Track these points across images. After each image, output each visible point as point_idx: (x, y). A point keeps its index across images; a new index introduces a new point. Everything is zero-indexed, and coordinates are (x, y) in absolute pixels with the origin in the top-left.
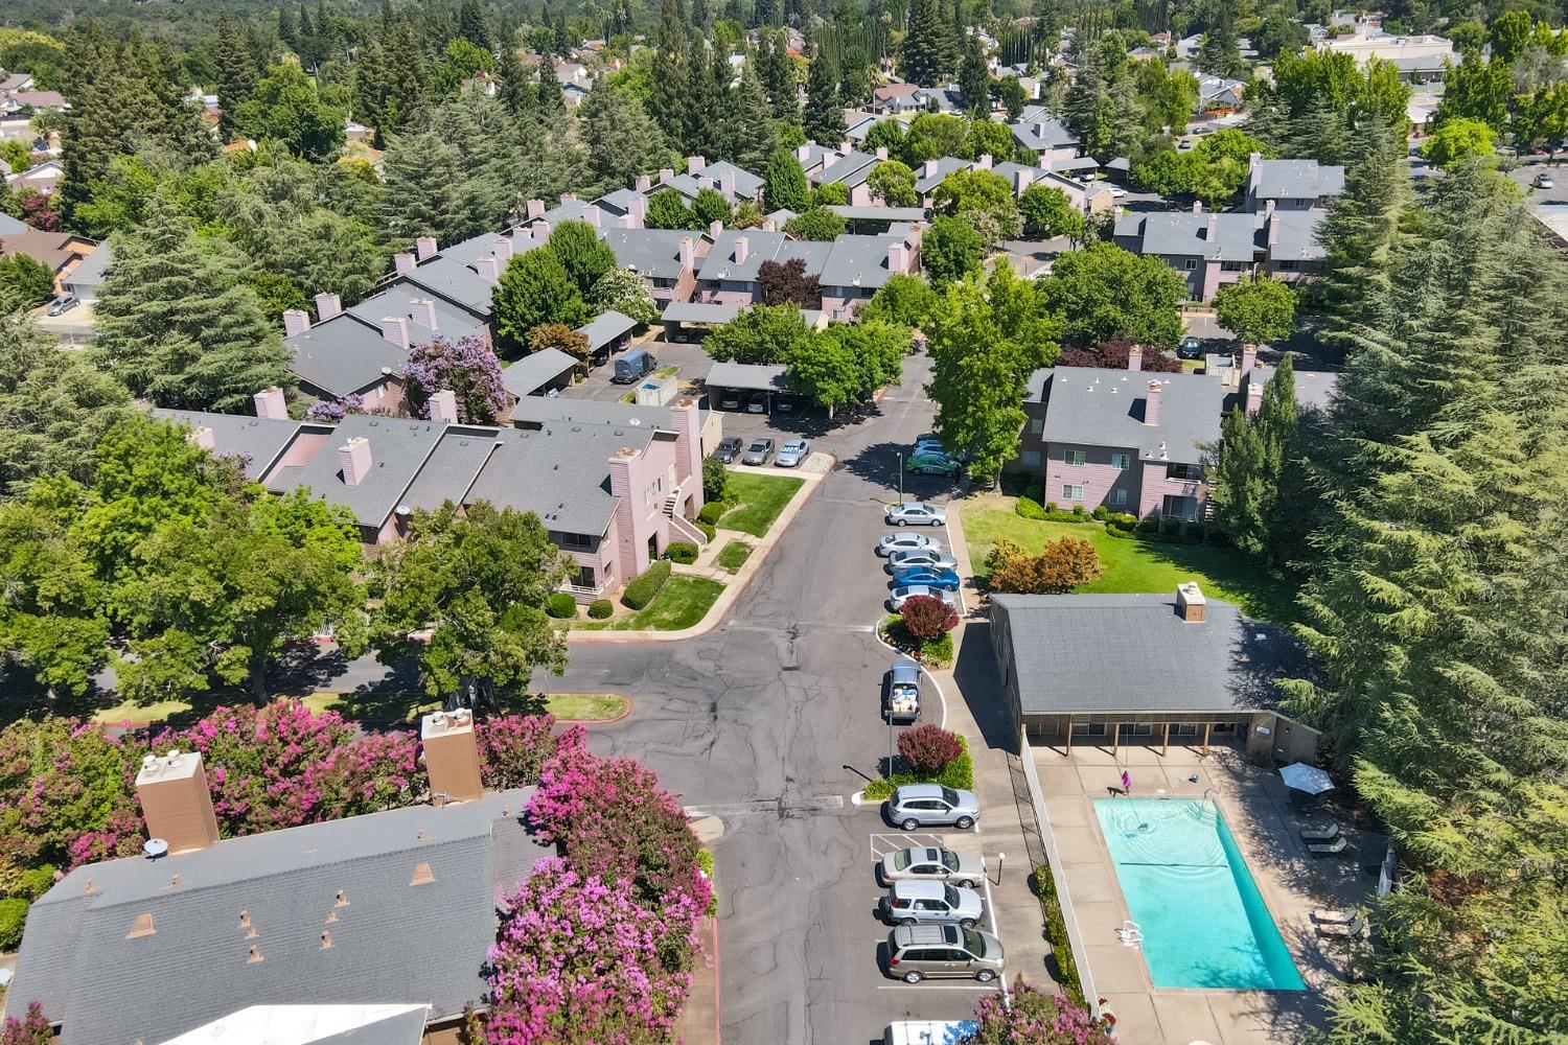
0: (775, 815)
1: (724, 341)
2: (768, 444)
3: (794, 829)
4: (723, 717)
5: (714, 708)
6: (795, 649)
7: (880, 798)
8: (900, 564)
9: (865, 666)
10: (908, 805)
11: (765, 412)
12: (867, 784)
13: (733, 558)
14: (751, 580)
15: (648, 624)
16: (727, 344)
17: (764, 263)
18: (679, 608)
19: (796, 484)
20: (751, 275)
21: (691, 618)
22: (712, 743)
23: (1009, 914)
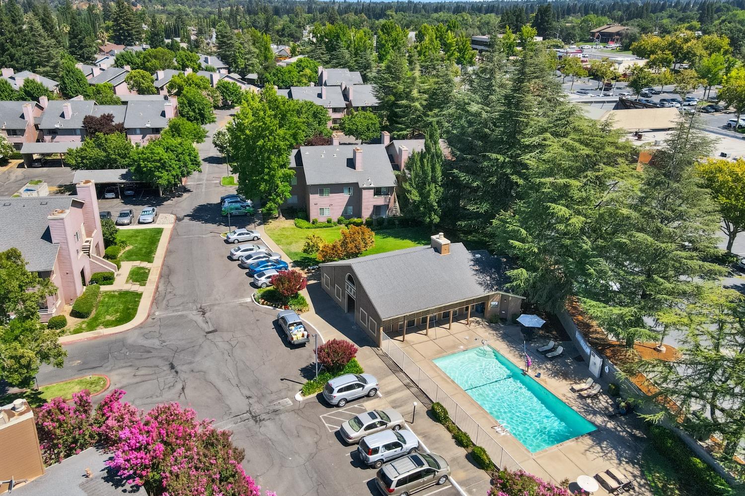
0: (252, 422)
1: (80, 157)
2: (131, 211)
3: (269, 428)
4: (182, 371)
5: (172, 367)
6: (208, 320)
7: (314, 393)
8: (250, 261)
9: (258, 320)
10: (340, 391)
11: (117, 197)
12: (301, 386)
13: (140, 276)
14: (157, 287)
15: (98, 326)
16: (83, 158)
17: (86, 118)
18: (117, 312)
19: (159, 231)
20: (79, 124)
21: (127, 316)
22: (183, 389)
23: (429, 438)
